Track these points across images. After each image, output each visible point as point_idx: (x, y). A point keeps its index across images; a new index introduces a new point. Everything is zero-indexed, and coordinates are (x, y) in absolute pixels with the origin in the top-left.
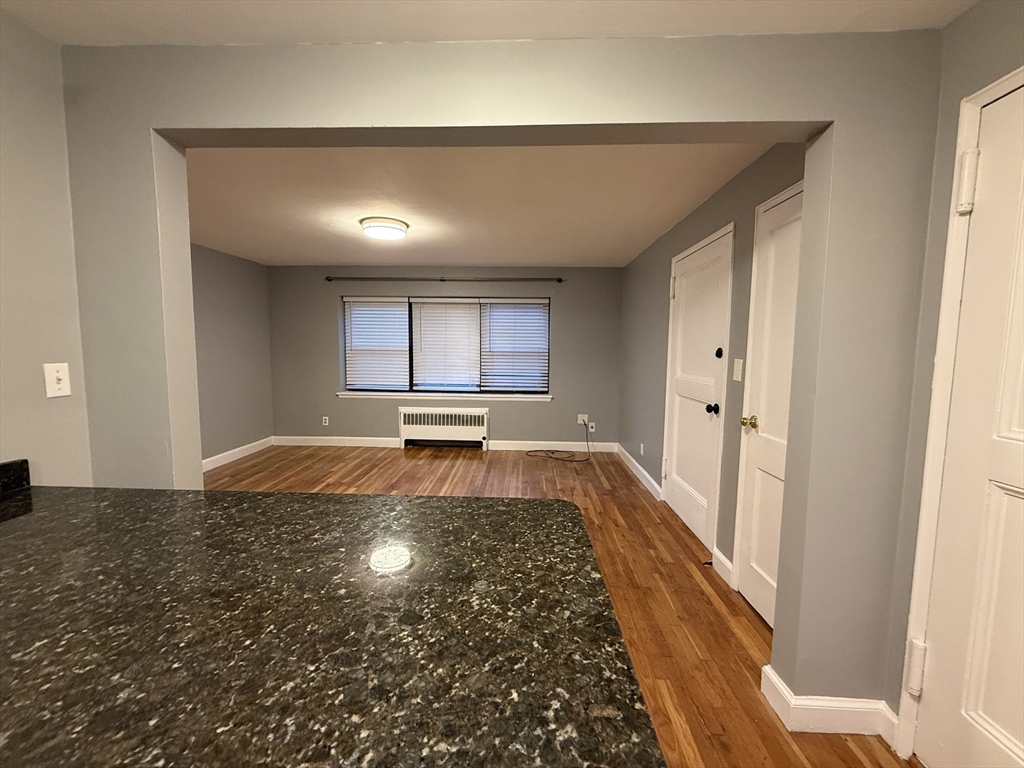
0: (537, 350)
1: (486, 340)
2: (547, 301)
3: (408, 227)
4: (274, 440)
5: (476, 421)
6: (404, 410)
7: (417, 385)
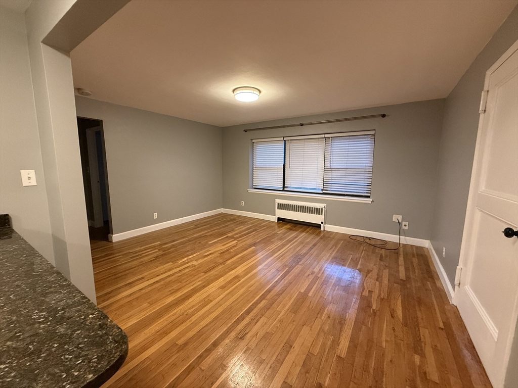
0: (364, 167)
1: (328, 160)
2: (373, 132)
3: (260, 92)
4: (222, 210)
5: (318, 211)
6: (278, 201)
7: (287, 187)
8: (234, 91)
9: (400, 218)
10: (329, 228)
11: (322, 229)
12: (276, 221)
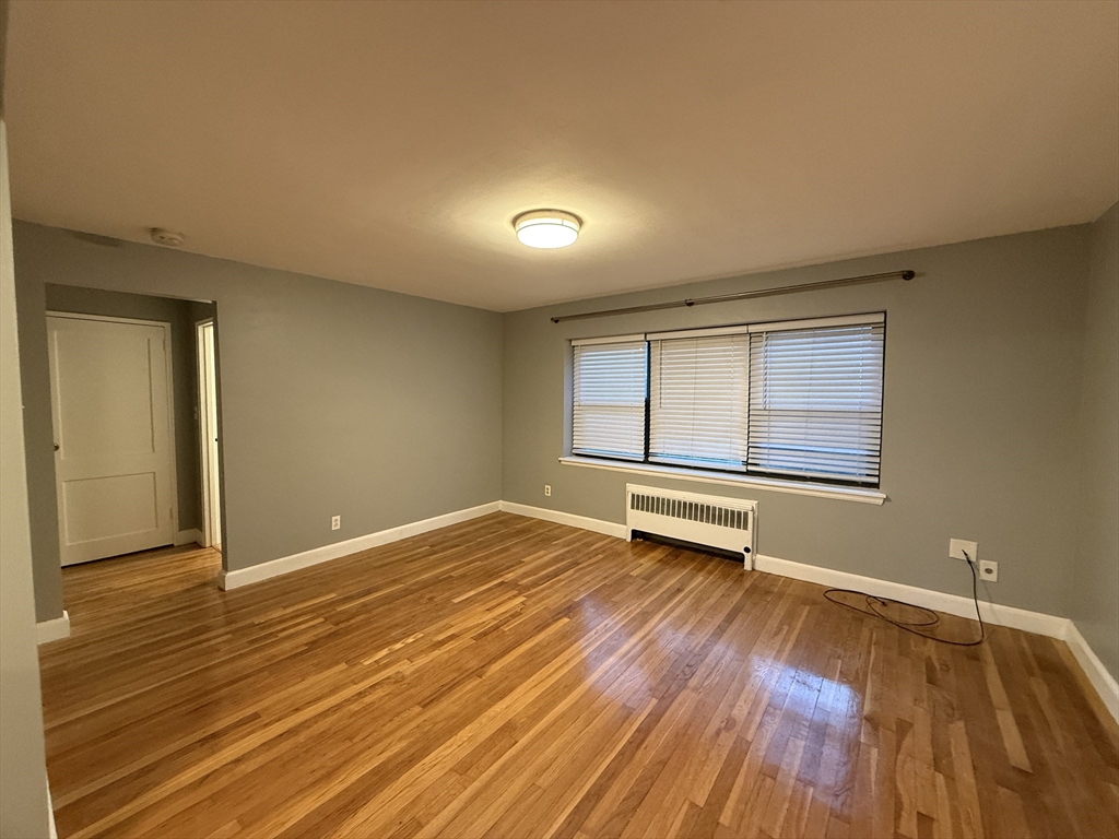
0: (857, 408)
1: (758, 391)
2: (880, 318)
3: (581, 222)
4: (501, 505)
5: (736, 519)
6: (633, 489)
7: (655, 455)
8: (514, 221)
9: (972, 549)
10: (765, 563)
11: (748, 566)
12: (629, 539)
